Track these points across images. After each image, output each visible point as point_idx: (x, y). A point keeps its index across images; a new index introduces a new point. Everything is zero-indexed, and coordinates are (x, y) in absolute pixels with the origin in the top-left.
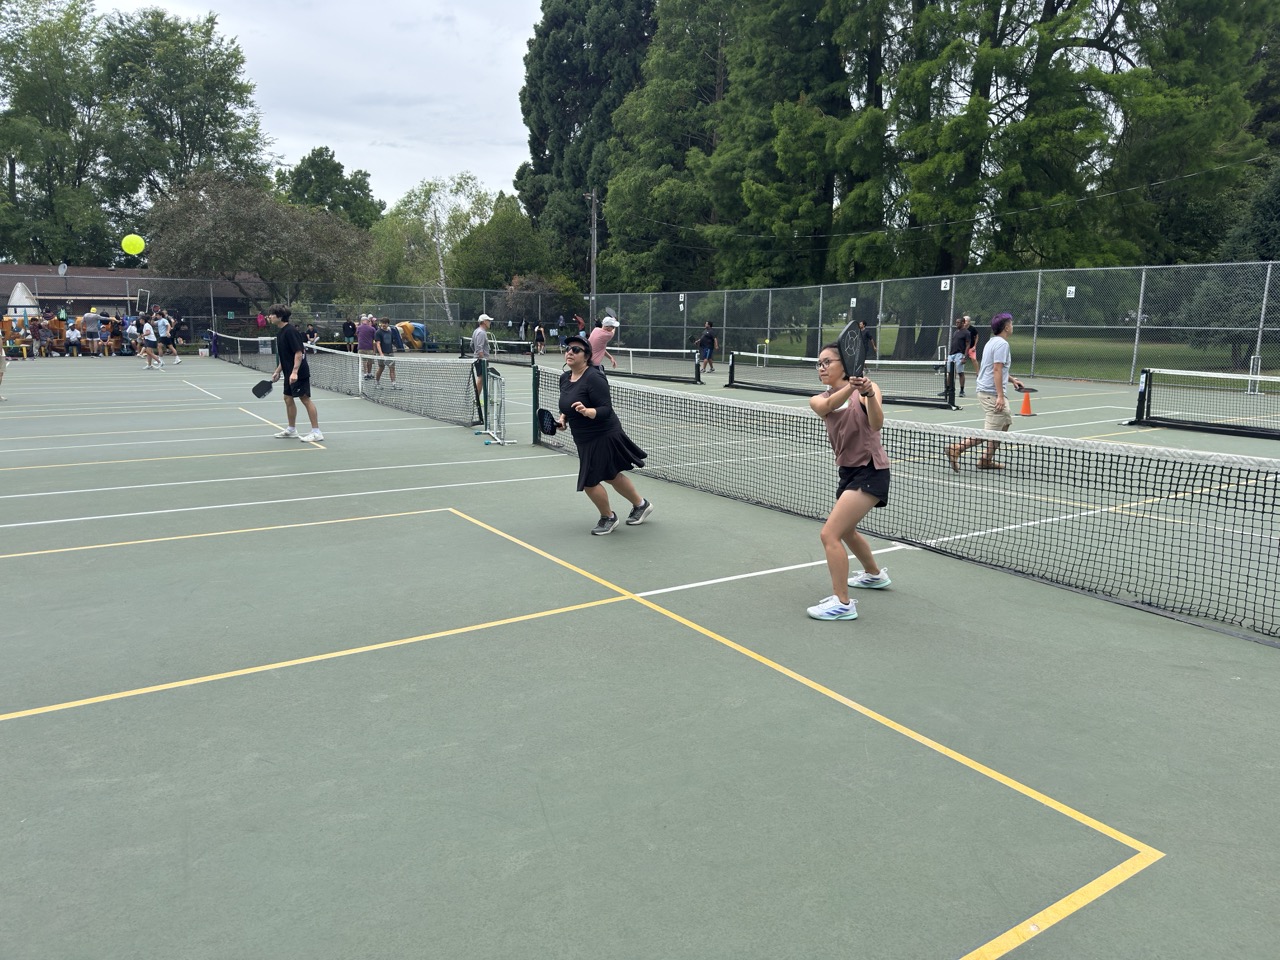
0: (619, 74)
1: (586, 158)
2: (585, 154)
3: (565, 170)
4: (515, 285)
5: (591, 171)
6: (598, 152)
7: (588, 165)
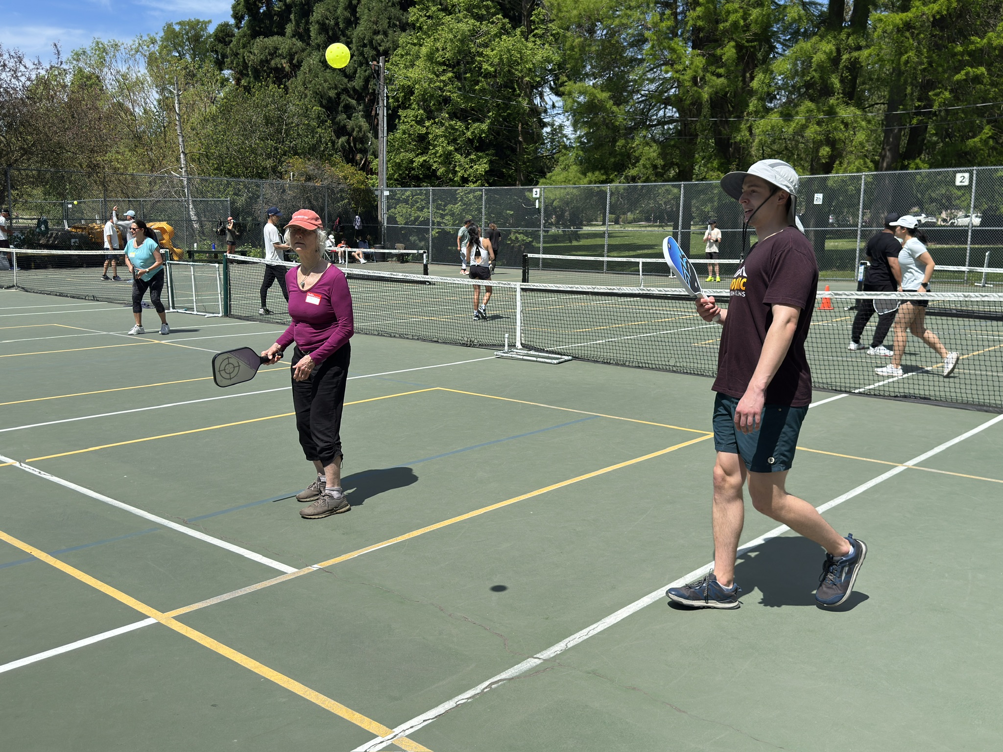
1: (347, 14)
2: (345, 9)
3: (314, 29)
4: (294, 175)
5: (361, 29)
6: (370, 7)
7: (350, 23)
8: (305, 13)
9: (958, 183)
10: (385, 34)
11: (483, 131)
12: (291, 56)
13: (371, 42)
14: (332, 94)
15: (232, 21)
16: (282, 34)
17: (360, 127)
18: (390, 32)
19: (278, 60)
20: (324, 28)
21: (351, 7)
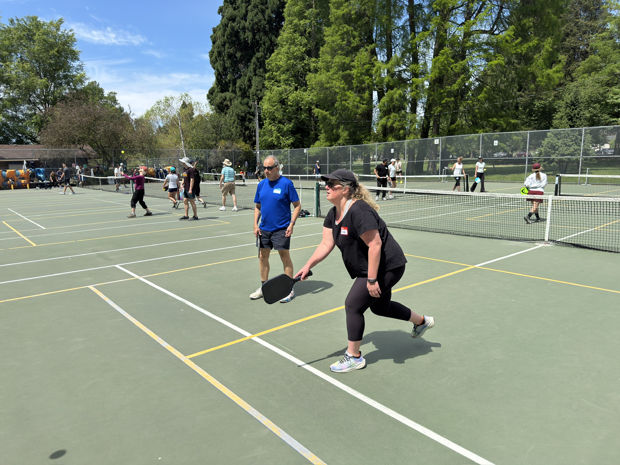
1: (248, 83)
2: (248, 81)
3: (237, 90)
4: (220, 147)
5: (252, 90)
6: (256, 80)
7: (250, 86)
8: (235, 83)
9: (435, 143)
10: (261, 90)
11: (290, 128)
12: (231, 100)
13: (256, 94)
14: (243, 114)
15: (214, 86)
16: (228, 91)
18: (263, 90)
19: (226, 102)
20: (241, 89)
21: (250, 80)
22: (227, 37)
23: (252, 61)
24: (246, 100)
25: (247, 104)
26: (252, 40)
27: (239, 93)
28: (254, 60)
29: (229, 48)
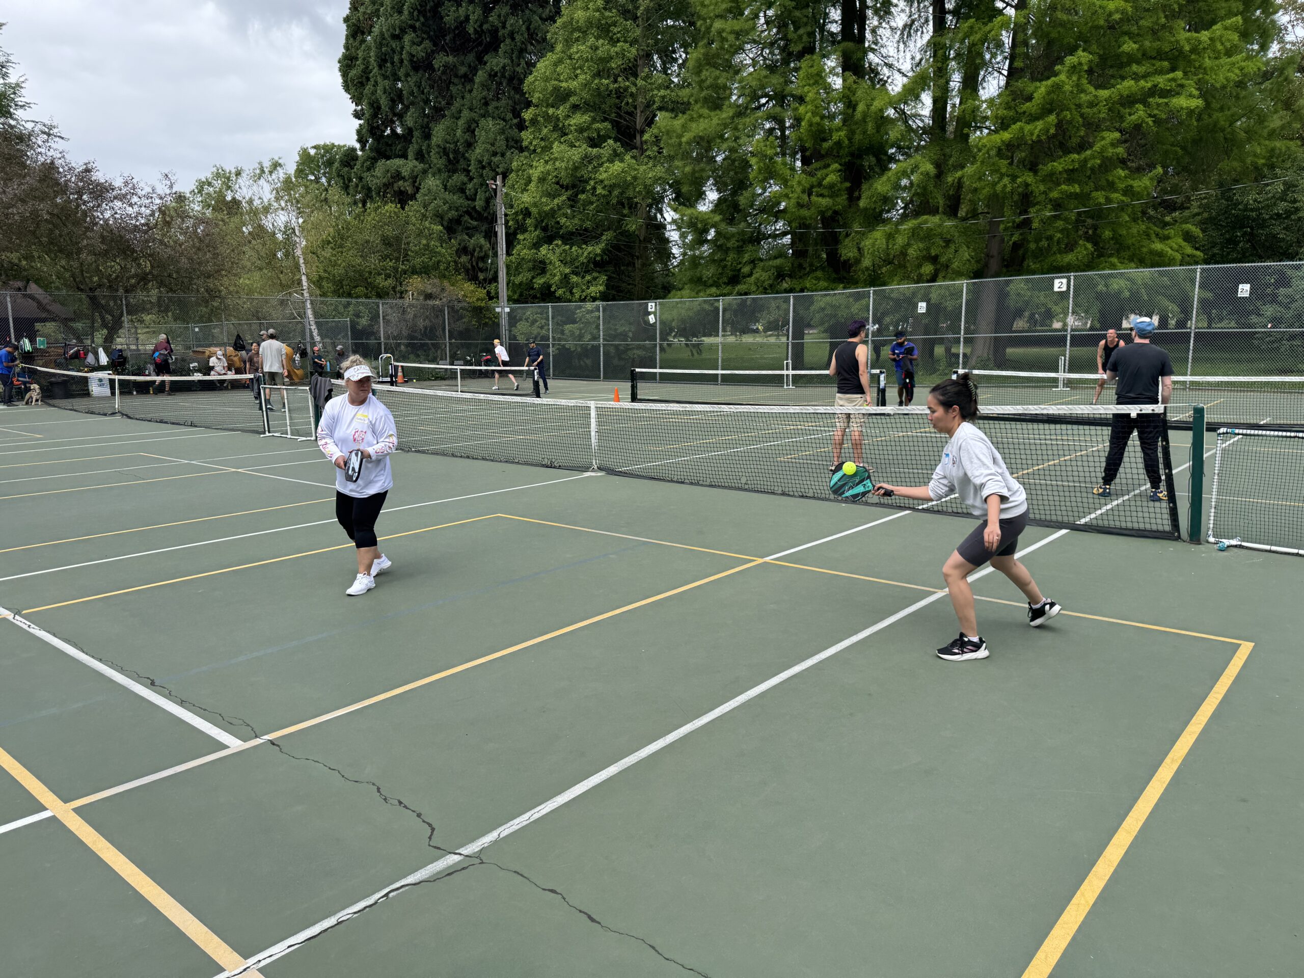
0: (512, 36)
1: (466, 136)
2: (464, 132)
3: (434, 152)
4: (413, 295)
5: (479, 151)
6: (489, 127)
7: (469, 145)
8: (427, 136)
9: (1056, 289)
10: (503, 155)
12: (414, 178)
13: (489, 164)
15: (358, 146)
16: (404, 156)
17: (481, 247)
18: (507, 153)
19: (401, 183)
20: (445, 152)
21: (470, 130)
22: (411, 14)
23: (477, 80)
24: (458, 178)
25: (462, 191)
26: (481, 26)
27: (437, 161)
28: (481, 76)
29: (414, 43)
